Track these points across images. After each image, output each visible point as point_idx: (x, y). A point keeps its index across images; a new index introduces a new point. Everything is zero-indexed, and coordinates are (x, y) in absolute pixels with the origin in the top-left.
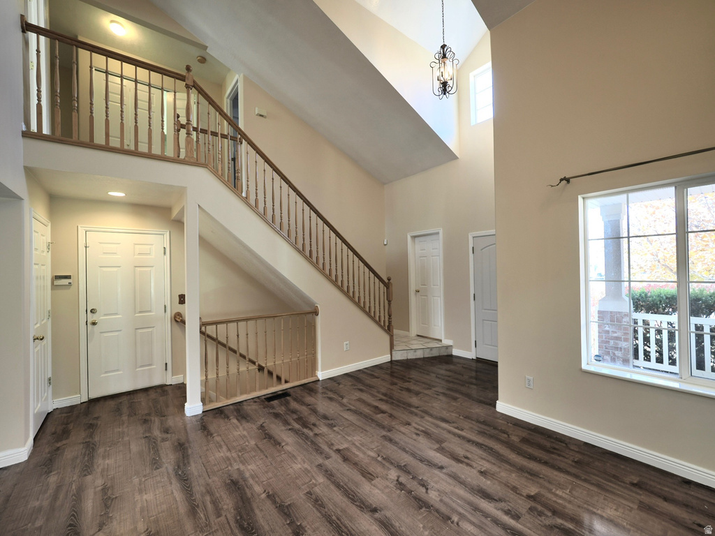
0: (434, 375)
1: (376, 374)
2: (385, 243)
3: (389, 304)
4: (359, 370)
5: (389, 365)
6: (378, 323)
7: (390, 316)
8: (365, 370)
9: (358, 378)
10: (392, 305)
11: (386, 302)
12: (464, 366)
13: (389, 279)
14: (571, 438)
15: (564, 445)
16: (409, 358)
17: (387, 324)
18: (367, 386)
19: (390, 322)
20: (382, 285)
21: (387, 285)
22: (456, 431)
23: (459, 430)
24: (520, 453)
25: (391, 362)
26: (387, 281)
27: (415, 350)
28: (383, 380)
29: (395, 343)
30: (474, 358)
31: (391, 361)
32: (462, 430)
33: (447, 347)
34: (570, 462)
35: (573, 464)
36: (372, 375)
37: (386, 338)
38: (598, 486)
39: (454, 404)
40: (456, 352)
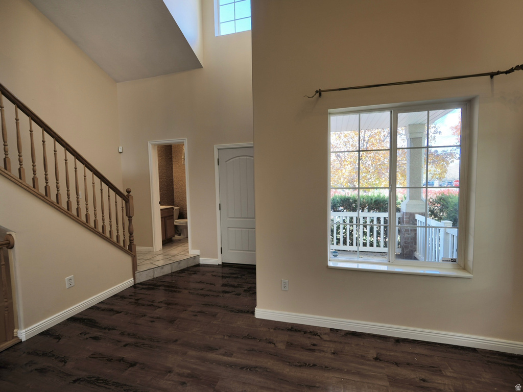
0: (186, 291)
1: (116, 308)
2: (120, 151)
3: (130, 221)
4: (92, 308)
5: (133, 290)
6: (116, 244)
7: (131, 233)
8: (100, 306)
9: (90, 320)
10: (133, 221)
11: (126, 219)
12: (214, 274)
13: (128, 192)
14: (320, 328)
15: (318, 338)
16: (155, 276)
17: (128, 243)
18: (105, 329)
19: (131, 241)
20: (119, 199)
21: (126, 198)
22: (226, 358)
23: (228, 356)
24: (291, 363)
25: (135, 286)
26: (126, 194)
27: (162, 267)
28: (127, 313)
29: (138, 262)
30: (221, 264)
31: (135, 284)
32: (231, 355)
33: (196, 257)
34: (330, 356)
35: (333, 356)
36: (111, 310)
37: (128, 260)
38: (358, 374)
39: (214, 322)
40: (203, 261)
